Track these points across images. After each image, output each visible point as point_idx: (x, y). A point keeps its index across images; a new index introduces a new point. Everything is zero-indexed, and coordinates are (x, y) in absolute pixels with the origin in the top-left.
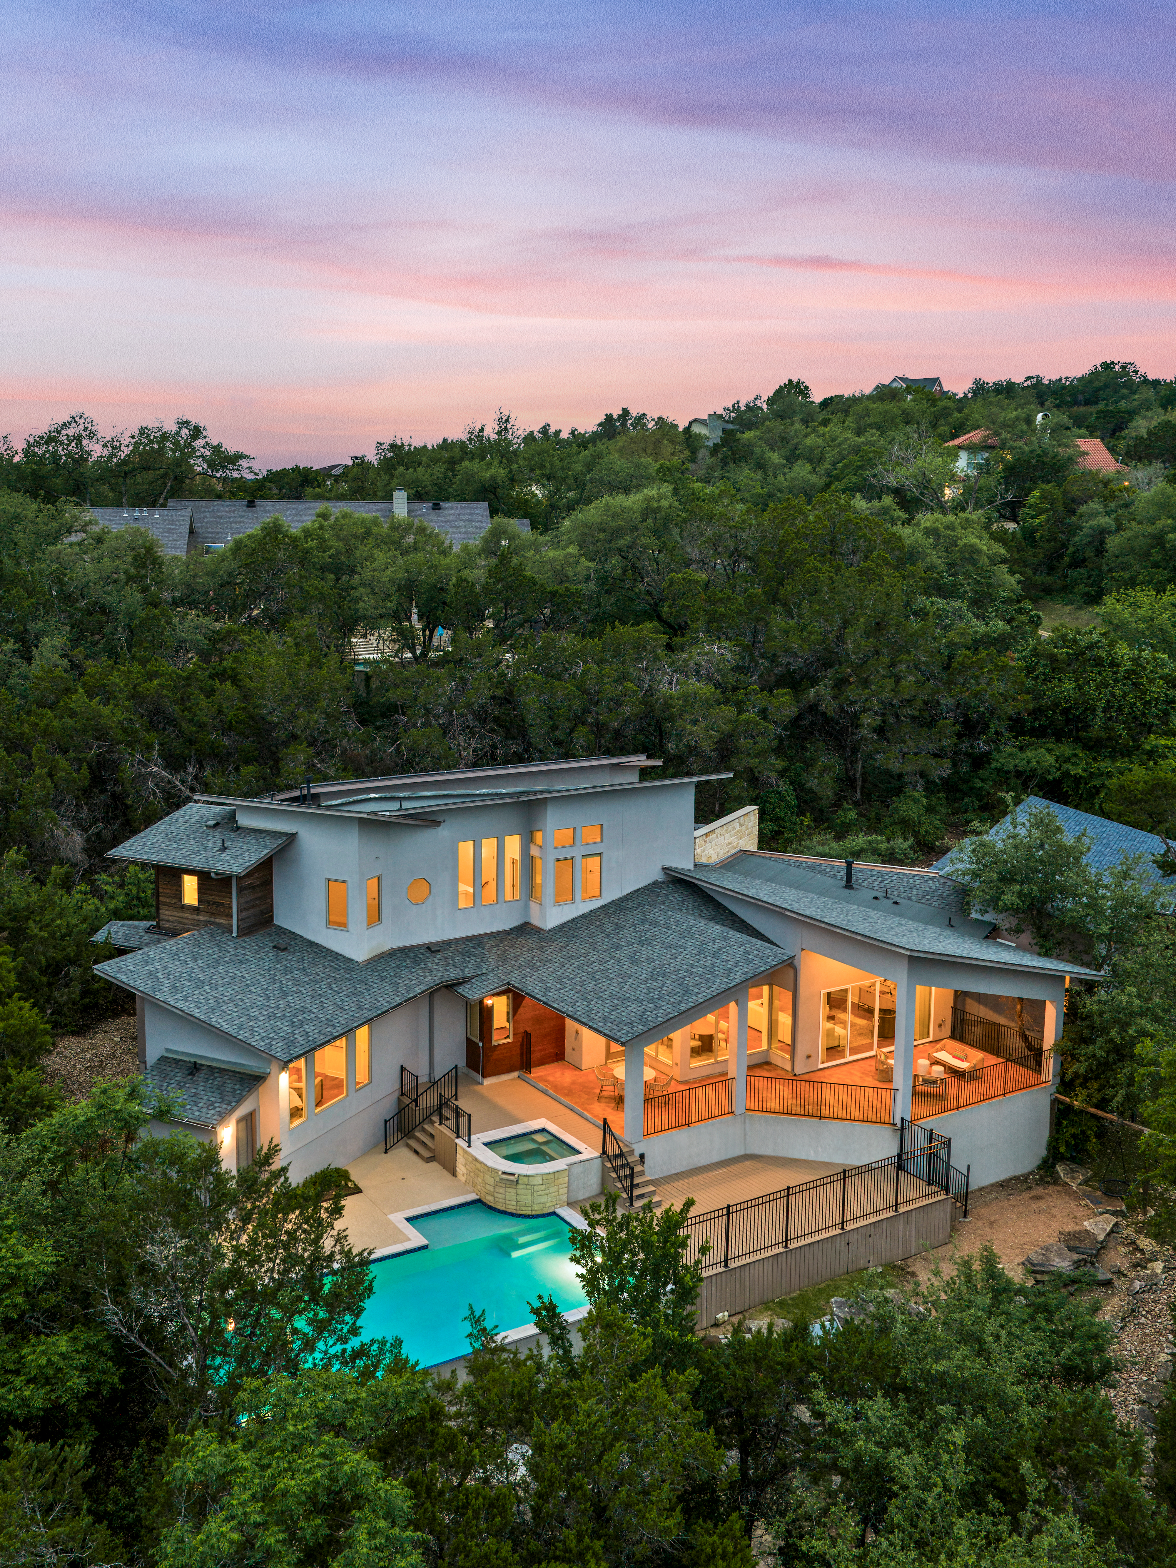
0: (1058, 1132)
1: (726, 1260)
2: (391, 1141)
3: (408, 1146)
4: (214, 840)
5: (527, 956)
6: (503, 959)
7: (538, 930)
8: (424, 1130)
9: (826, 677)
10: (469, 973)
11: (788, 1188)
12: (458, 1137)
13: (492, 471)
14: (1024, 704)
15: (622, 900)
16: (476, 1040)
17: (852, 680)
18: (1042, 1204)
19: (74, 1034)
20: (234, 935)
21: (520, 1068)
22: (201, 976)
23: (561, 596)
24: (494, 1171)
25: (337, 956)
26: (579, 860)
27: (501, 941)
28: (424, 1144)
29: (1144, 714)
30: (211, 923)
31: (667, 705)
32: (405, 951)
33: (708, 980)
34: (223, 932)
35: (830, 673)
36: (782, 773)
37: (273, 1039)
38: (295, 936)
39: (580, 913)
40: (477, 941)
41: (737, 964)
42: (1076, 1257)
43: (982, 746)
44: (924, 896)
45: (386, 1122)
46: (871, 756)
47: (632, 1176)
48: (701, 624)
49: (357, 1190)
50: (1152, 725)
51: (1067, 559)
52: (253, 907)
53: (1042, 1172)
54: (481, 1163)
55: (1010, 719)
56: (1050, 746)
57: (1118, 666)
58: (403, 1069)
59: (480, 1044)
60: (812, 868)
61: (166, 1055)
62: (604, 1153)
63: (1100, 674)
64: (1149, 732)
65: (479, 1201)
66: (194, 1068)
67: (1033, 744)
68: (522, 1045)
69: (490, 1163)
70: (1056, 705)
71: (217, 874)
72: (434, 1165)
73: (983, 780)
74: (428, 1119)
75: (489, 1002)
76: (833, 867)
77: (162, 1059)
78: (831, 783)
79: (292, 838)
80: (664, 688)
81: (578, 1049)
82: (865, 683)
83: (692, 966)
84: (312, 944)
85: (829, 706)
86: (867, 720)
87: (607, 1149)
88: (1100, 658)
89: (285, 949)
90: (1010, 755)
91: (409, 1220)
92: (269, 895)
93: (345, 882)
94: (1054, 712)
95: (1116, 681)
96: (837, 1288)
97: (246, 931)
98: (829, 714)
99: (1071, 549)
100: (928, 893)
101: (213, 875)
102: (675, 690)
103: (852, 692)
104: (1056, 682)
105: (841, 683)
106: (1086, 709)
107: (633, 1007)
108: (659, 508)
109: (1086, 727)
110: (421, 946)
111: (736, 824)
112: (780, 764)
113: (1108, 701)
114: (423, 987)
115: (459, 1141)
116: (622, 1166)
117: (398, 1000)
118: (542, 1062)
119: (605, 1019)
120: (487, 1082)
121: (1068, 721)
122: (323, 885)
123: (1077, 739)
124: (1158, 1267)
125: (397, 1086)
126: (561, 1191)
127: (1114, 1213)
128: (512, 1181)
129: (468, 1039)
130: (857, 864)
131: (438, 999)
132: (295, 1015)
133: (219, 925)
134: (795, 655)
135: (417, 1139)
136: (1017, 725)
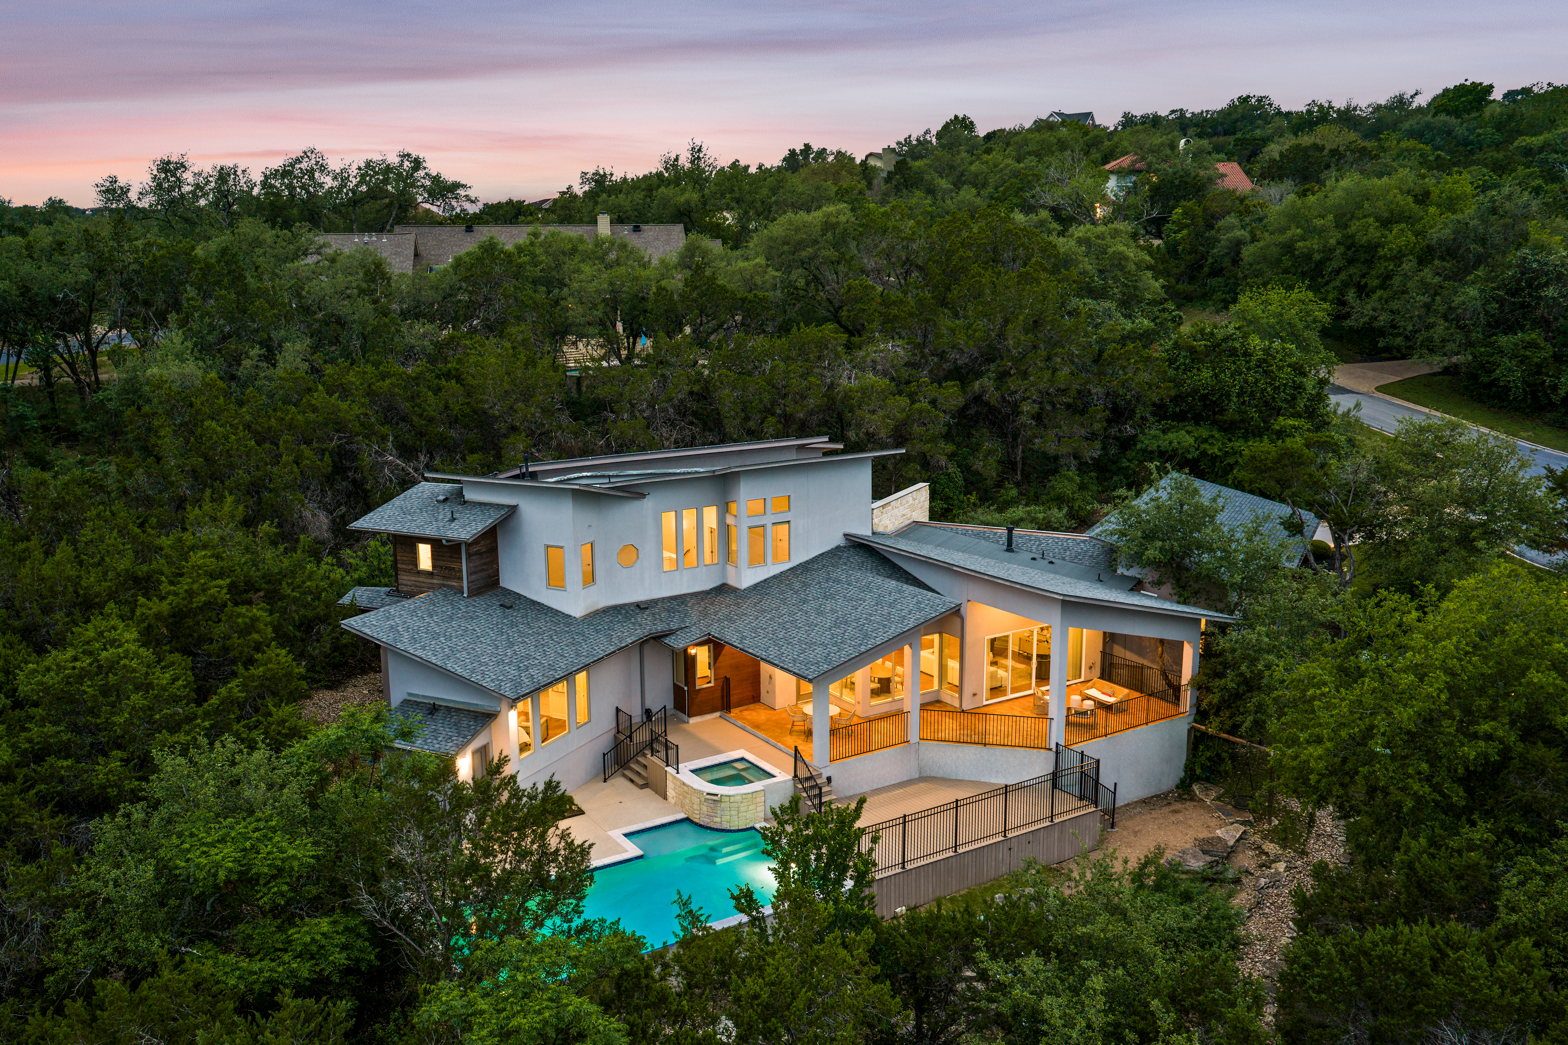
0: (1194, 756)
1: (903, 863)
2: (609, 772)
3: (625, 776)
4: (444, 513)
5: (725, 611)
6: (705, 614)
7: (735, 590)
8: (638, 762)
9: (989, 370)
10: (674, 626)
11: (957, 801)
12: (668, 765)
13: (687, 195)
14: (1166, 391)
15: (807, 562)
16: (682, 685)
17: (1012, 372)
18: (1180, 817)
19: (328, 688)
21: (722, 709)
22: (437, 629)
23: (750, 302)
24: (701, 792)
25: (557, 613)
26: (769, 527)
27: (702, 600)
28: (638, 773)
29: (1274, 398)
30: (444, 586)
31: (847, 396)
32: (617, 609)
33: (884, 626)
34: (455, 593)
35: (993, 367)
36: (951, 457)
37: (502, 680)
38: (519, 596)
39: (771, 574)
40: (680, 600)
41: (910, 613)
42: (1209, 859)
43: (1129, 430)
44: (1076, 557)
45: (604, 755)
46: (1030, 441)
47: (820, 795)
48: (876, 325)
49: (581, 812)
50: (1281, 408)
51: (1206, 269)
52: (481, 571)
53: (1180, 791)
54: (688, 786)
55: (1154, 405)
56: (1189, 428)
57: (1251, 355)
58: (618, 710)
59: (686, 689)
60: (977, 535)
61: (408, 698)
62: (796, 776)
63: (1234, 363)
64: (1278, 415)
65: (687, 820)
66: (433, 709)
67: (1174, 427)
68: (722, 689)
69: (695, 786)
70: (1195, 391)
71: (448, 541)
72: (647, 791)
73: (1129, 461)
74: (641, 752)
75: (692, 651)
76: (995, 534)
77: (405, 702)
78: (995, 464)
79: (513, 510)
80: (844, 382)
81: (772, 692)
82: (1025, 375)
83: (871, 615)
84: (534, 603)
85: (992, 396)
86: (1026, 407)
87: (798, 773)
88: (1235, 349)
89: (511, 607)
90: (1155, 437)
91: (626, 835)
92: (495, 561)
93: (562, 547)
94: (1194, 399)
95: (1249, 369)
96: (1001, 886)
97: (475, 592)
98: (992, 403)
99: (1210, 260)
100: (1080, 554)
101: (444, 542)
102: (854, 384)
103: (1012, 384)
104: (1195, 371)
105: (1003, 376)
106: (1222, 395)
107: (819, 650)
108: (838, 223)
109: (1223, 411)
110: (632, 604)
111: (909, 498)
112: (950, 448)
113: (1242, 388)
114: (634, 638)
115: (669, 769)
116: (812, 787)
117: (612, 649)
118: (739, 705)
119: (794, 660)
120: (693, 720)
121: (1205, 406)
122: (542, 550)
123: (1214, 422)
124: (1281, 866)
125: (614, 725)
126: (759, 809)
127: (1243, 823)
128: (714, 800)
129: (675, 685)
130: (1017, 532)
131: (647, 649)
132: (521, 662)
133: (451, 587)
134: (962, 352)
135: (632, 770)
136: (1160, 411)
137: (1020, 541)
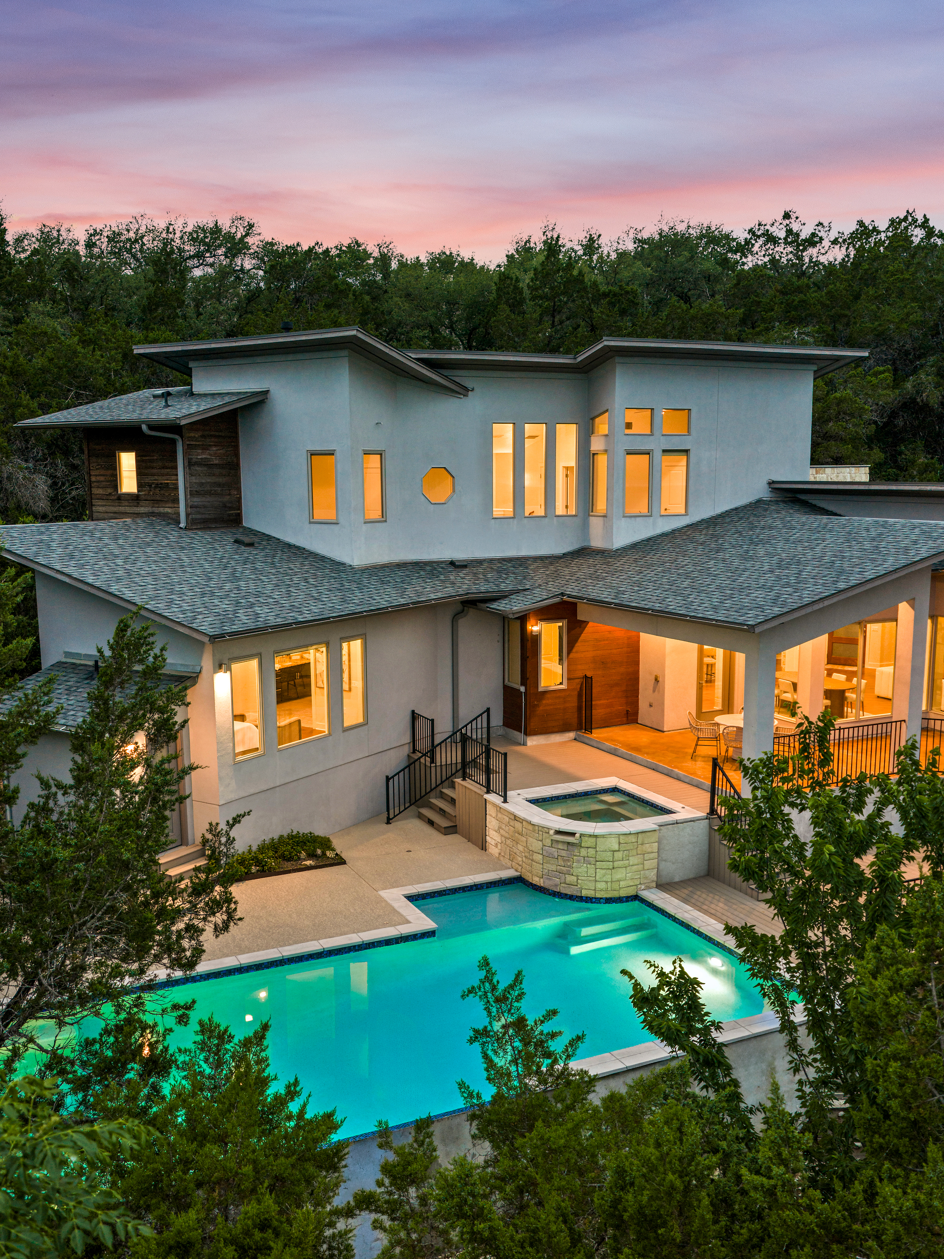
2: (395, 809)
3: (420, 816)
4: (158, 403)
5: (588, 570)
6: (555, 576)
7: (602, 551)
10: (506, 588)
15: (714, 518)
16: (516, 686)
20: (182, 525)
21: (579, 728)
24: (546, 829)
26: (657, 454)
27: (551, 563)
30: (153, 514)
34: (168, 524)
37: (200, 613)
38: (268, 537)
39: (659, 531)
45: (388, 779)
49: (340, 861)
52: (209, 493)
54: (522, 820)
58: (414, 716)
59: (522, 689)
62: (713, 812)
65: (519, 879)
66: (96, 672)
68: (580, 696)
69: (534, 821)
71: (151, 427)
72: (455, 836)
74: (448, 778)
75: (534, 628)
77: (57, 666)
79: (262, 398)
81: (658, 705)
83: (841, 552)
84: (289, 546)
87: (718, 807)
89: (252, 545)
91: (411, 898)
93: (331, 453)
97: (200, 522)
110: (443, 562)
115: (490, 797)
117: (403, 601)
118: (607, 724)
120: (533, 741)
122: (302, 460)
125: (407, 738)
126: (647, 864)
128: (568, 843)
129: (505, 683)
131: (464, 614)
133: (163, 516)
135: (433, 807)
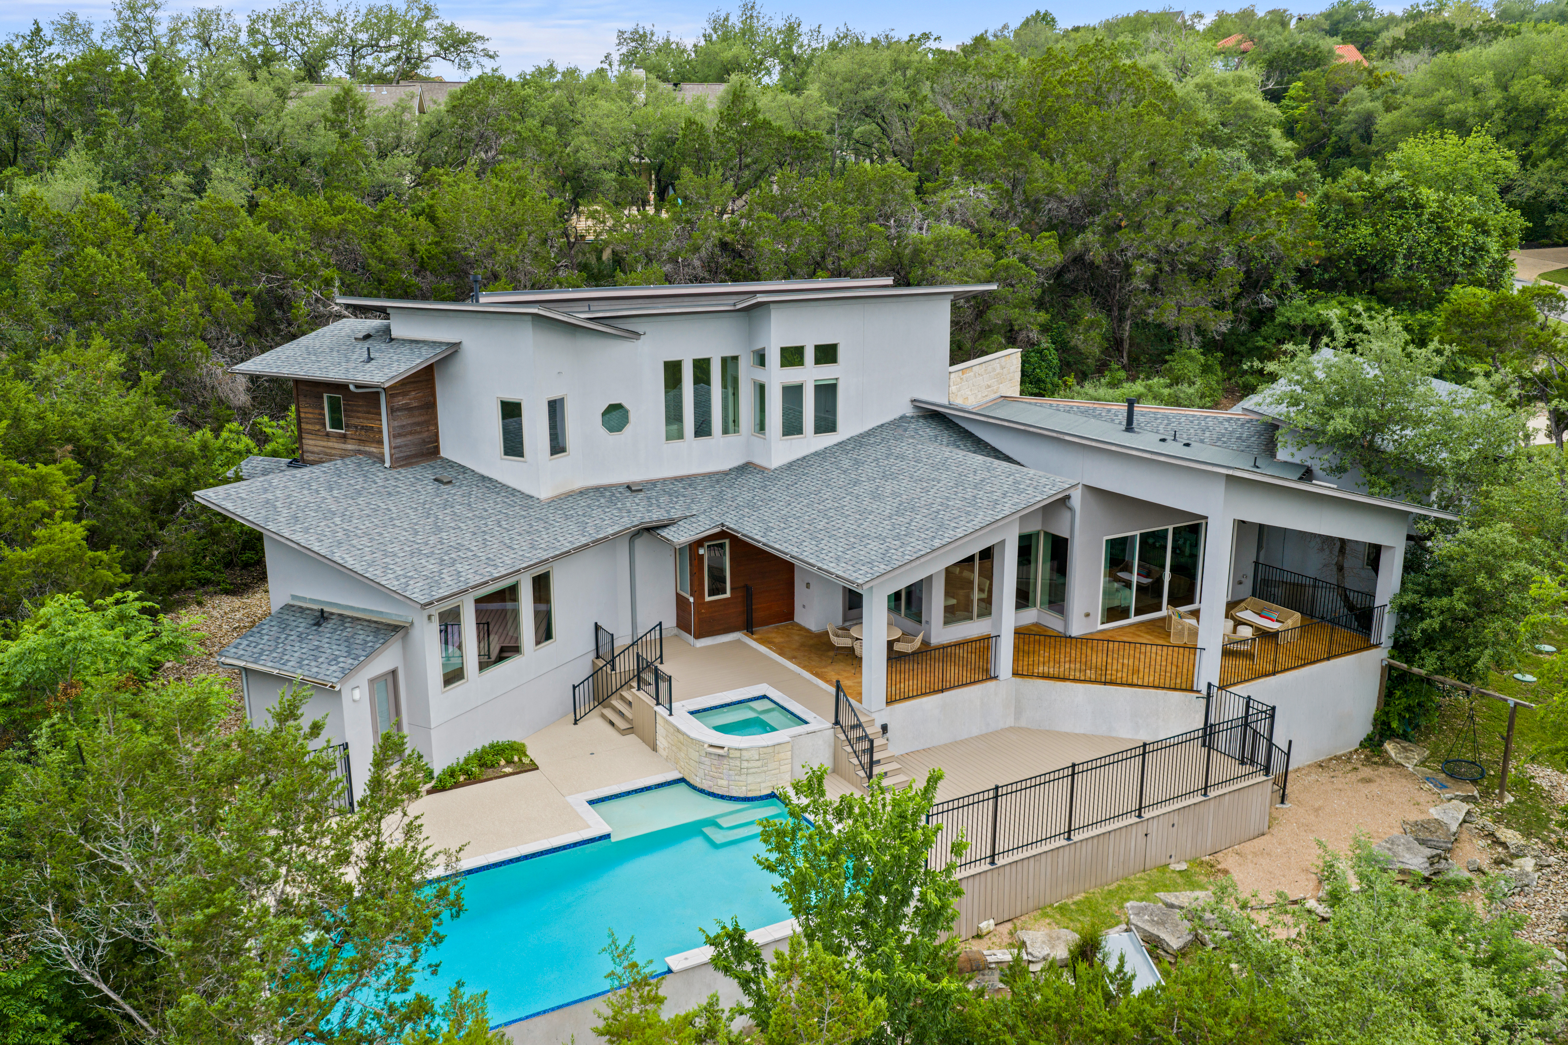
0: (1387, 704)
1: (993, 856)
2: (581, 711)
3: (603, 716)
4: (361, 352)
5: (748, 496)
6: (719, 499)
7: (762, 470)
8: (623, 698)
9: (1093, 223)
10: (675, 514)
11: (1074, 766)
12: (658, 704)
14: (1315, 251)
15: (862, 436)
16: (687, 596)
17: (1123, 224)
18: (1374, 788)
19: (227, 592)
20: (387, 465)
21: (741, 629)
22: (334, 507)
23: (800, 140)
24: (700, 743)
25: (514, 492)
26: (810, 384)
27: (718, 482)
28: (621, 714)
29: (1449, 261)
30: (359, 452)
31: (917, 252)
32: (599, 490)
33: (968, 513)
34: (374, 463)
35: (1098, 220)
36: (1045, 329)
37: (411, 578)
38: (464, 469)
39: (812, 449)
40: (689, 481)
41: (1004, 495)
42: (1429, 852)
43: (1266, 299)
44: (1219, 439)
45: (574, 687)
46: (1141, 312)
47: (871, 750)
48: (955, 167)
49: (533, 768)
50: (1456, 276)
51: (1328, 149)
52: (411, 433)
53: (1367, 751)
54: (684, 734)
55: (1298, 270)
56: (1342, 299)
57: (1423, 207)
58: (597, 627)
59: (691, 600)
60: (1085, 413)
61: (292, 602)
62: (837, 722)
63: (1401, 217)
64: (1453, 283)
65: (682, 780)
66: (322, 617)
67: (1321, 297)
68: (742, 601)
69: (693, 735)
70: (1350, 253)
71: (357, 386)
72: (632, 737)
73: (1265, 339)
74: (626, 684)
75: (701, 549)
76: (1109, 411)
77: (288, 607)
78: (1098, 339)
79: (454, 348)
80: (914, 233)
82: (1139, 227)
83: (948, 499)
84: (483, 478)
85: (1097, 255)
86: (1139, 267)
87: (841, 719)
88: (1402, 199)
89: (450, 482)
90: (1298, 308)
91: (592, 802)
92: (432, 420)
94: (1348, 262)
95: (1420, 225)
96: (1132, 889)
97: (403, 461)
98: (1097, 262)
99: (1334, 139)
100: (1223, 435)
101: (352, 387)
102: (926, 236)
103: (1124, 237)
104: (1350, 228)
105: (1112, 229)
106: (1385, 256)
107: (873, 545)
108: (909, 62)
109: (1384, 277)
110: (621, 485)
111: (996, 364)
112: (1043, 317)
113: (1410, 248)
114: (617, 528)
115: (660, 709)
116: (859, 739)
117: (584, 540)
118: (766, 622)
119: (838, 559)
120: (701, 643)
121: (1361, 272)
122: (494, 406)
123: (1372, 292)
124: (1528, 864)
125: (592, 646)
126: (783, 769)
127: (1465, 799)
128: (719, 755)
129: (678, 595)
130: (1137, 408)
131: (639, 543)
132: (447, 553)
133: (369, 454)
134: (1061, 200)
135: (614, 709)
136: (1304, 276)
137: (1142, 419)
